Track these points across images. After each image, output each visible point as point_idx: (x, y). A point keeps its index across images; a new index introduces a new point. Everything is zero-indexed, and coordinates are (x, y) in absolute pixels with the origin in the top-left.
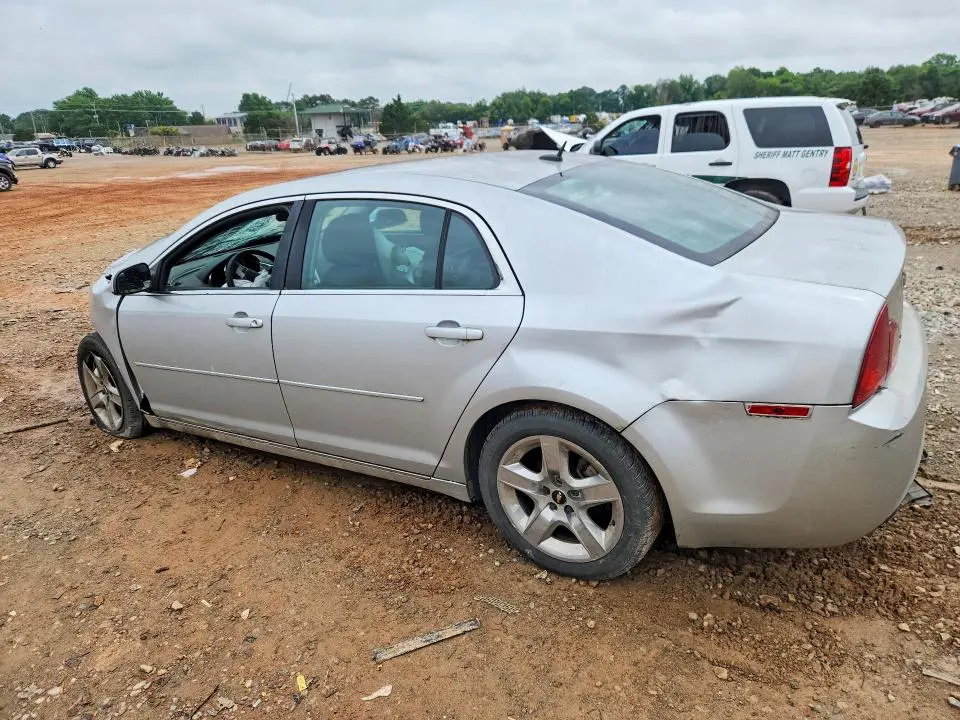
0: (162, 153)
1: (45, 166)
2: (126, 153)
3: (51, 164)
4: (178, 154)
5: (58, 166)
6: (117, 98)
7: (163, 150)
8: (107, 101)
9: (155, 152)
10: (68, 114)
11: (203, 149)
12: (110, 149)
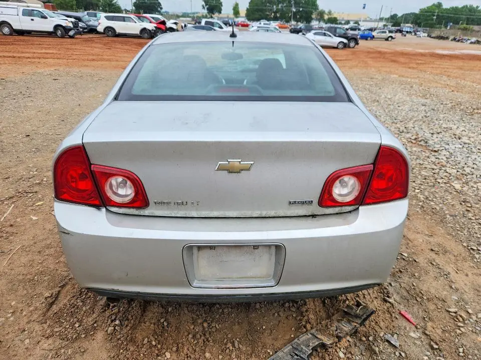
0: (450, 39)
1: (387, 39)
2: (432, 37)
3: (390, 39)
4: (459, 41)
5: (393, 40)
6: (453, 8)
7: (452, 37)
8: (446, 9)
9: (447, 38)
10: (424, 15)
11: (474, 40)
12: (426, 35)
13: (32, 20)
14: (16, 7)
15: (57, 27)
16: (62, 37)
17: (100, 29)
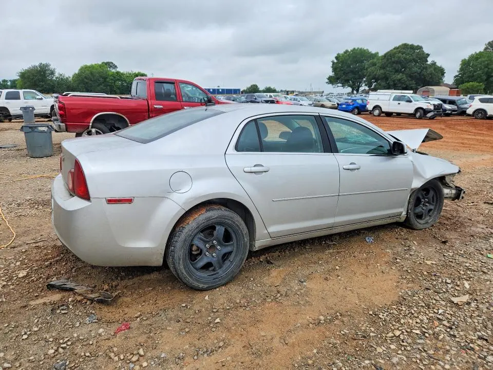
13: (399, 104)
14: (390, 94)
15: (417, 110)
16: (420, 118)
17: (470, 111)
